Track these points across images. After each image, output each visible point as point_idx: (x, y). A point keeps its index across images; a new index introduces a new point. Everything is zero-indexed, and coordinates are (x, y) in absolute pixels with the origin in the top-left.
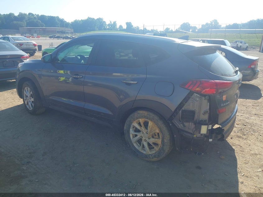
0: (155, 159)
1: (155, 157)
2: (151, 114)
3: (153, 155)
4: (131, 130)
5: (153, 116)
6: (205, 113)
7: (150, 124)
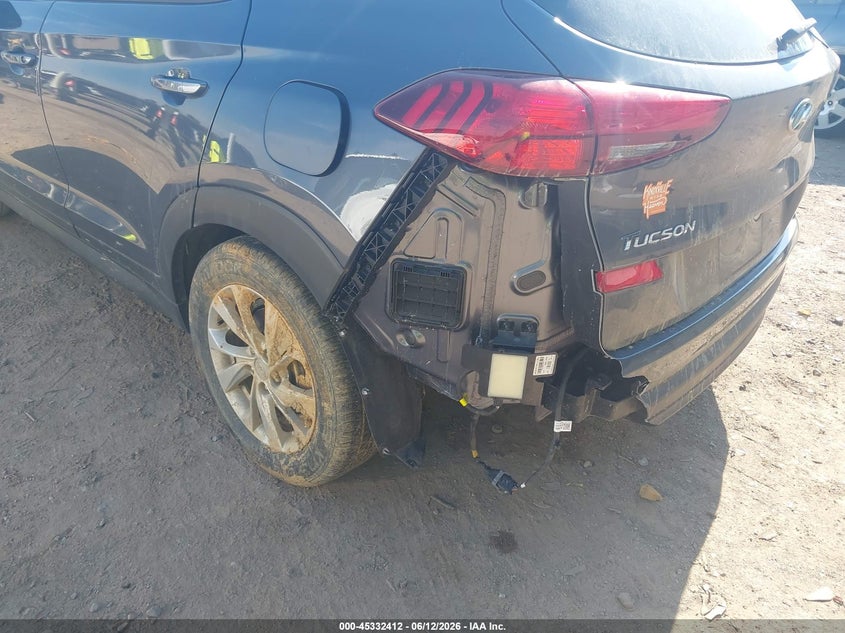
0: (296, 480)
1: (296, 469)
2: (267, 267)
3: (293, 459)
4: (210, 330)
5: (277, 276)
6: (525, 284)
7: (271, 314)
